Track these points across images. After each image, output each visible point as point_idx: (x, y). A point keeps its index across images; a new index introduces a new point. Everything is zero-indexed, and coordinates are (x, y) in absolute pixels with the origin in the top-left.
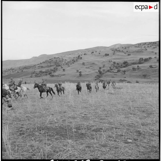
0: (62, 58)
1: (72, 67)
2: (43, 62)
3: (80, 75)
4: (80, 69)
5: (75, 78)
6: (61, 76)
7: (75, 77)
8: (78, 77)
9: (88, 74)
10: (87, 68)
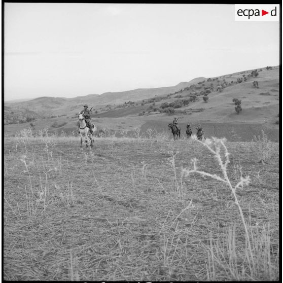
0: (224, 80)
1: (227, 93)
2: (185, 89)
3: (239, 110)
4: (244, 97)
5: (224, 117)
6: (194, 112)
7: (224, 114)
8: (231, 116)
9: (258, 109)
10: (262, 94)
